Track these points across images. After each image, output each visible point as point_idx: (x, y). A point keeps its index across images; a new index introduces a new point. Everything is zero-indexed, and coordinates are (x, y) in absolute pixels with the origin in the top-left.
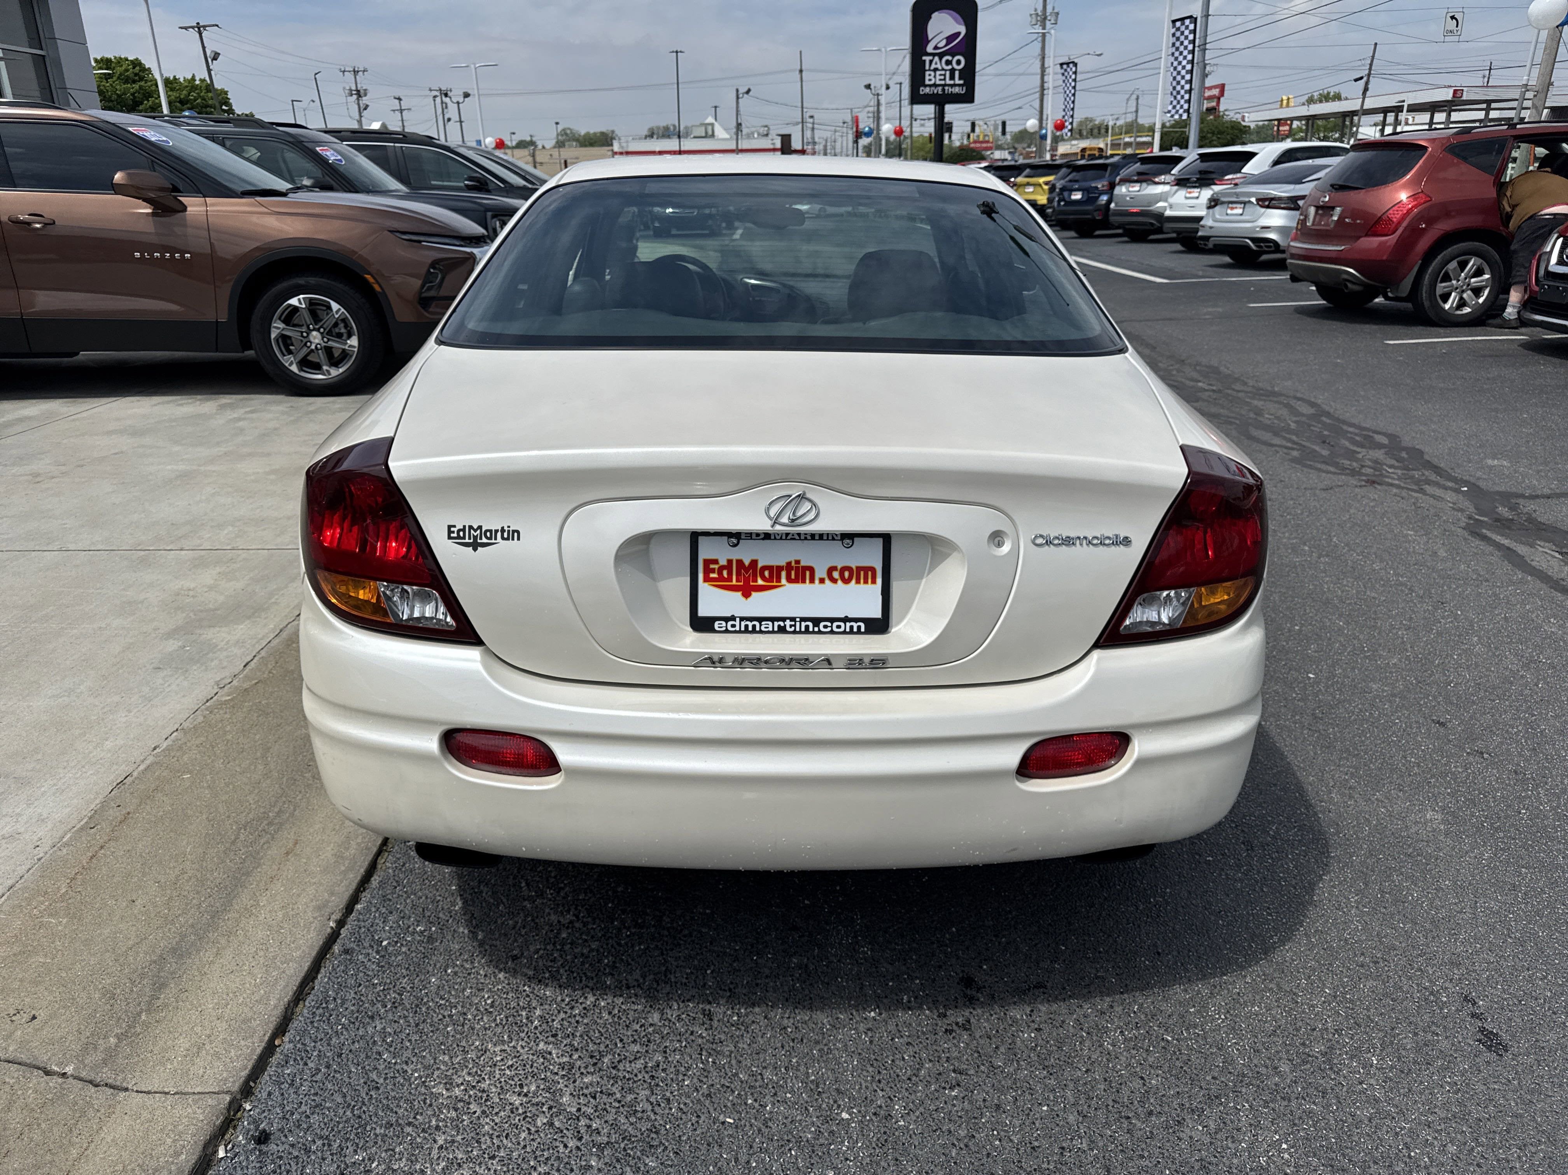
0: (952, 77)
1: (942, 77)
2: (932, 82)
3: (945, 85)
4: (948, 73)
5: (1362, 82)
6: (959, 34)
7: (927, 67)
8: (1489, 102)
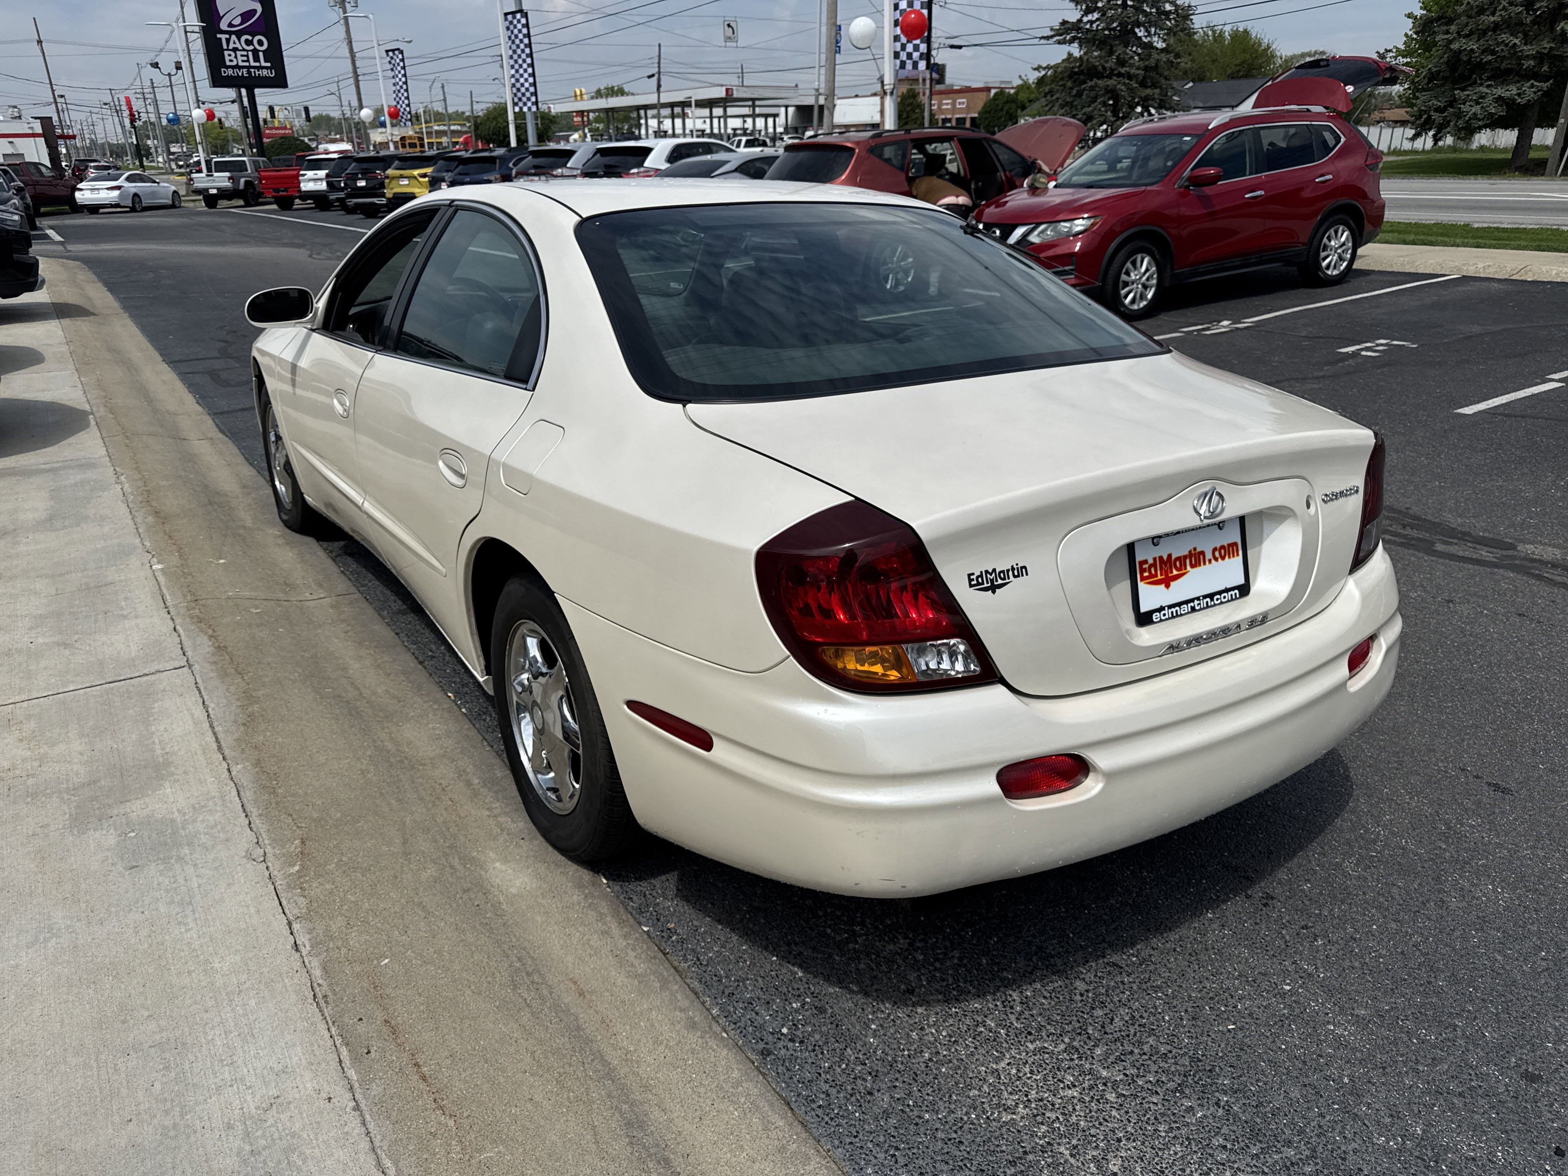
0: (256, 59)
1: (245, 58)
2: (234, 63)
3: (250, 67)
4: (250, 54)
5: (655, 78)
6: (255, 11)
7: (225, 47)
8: (753, 100)
